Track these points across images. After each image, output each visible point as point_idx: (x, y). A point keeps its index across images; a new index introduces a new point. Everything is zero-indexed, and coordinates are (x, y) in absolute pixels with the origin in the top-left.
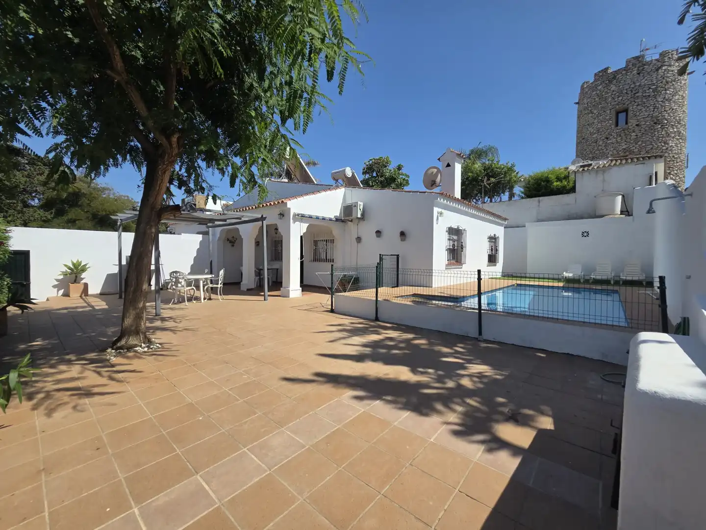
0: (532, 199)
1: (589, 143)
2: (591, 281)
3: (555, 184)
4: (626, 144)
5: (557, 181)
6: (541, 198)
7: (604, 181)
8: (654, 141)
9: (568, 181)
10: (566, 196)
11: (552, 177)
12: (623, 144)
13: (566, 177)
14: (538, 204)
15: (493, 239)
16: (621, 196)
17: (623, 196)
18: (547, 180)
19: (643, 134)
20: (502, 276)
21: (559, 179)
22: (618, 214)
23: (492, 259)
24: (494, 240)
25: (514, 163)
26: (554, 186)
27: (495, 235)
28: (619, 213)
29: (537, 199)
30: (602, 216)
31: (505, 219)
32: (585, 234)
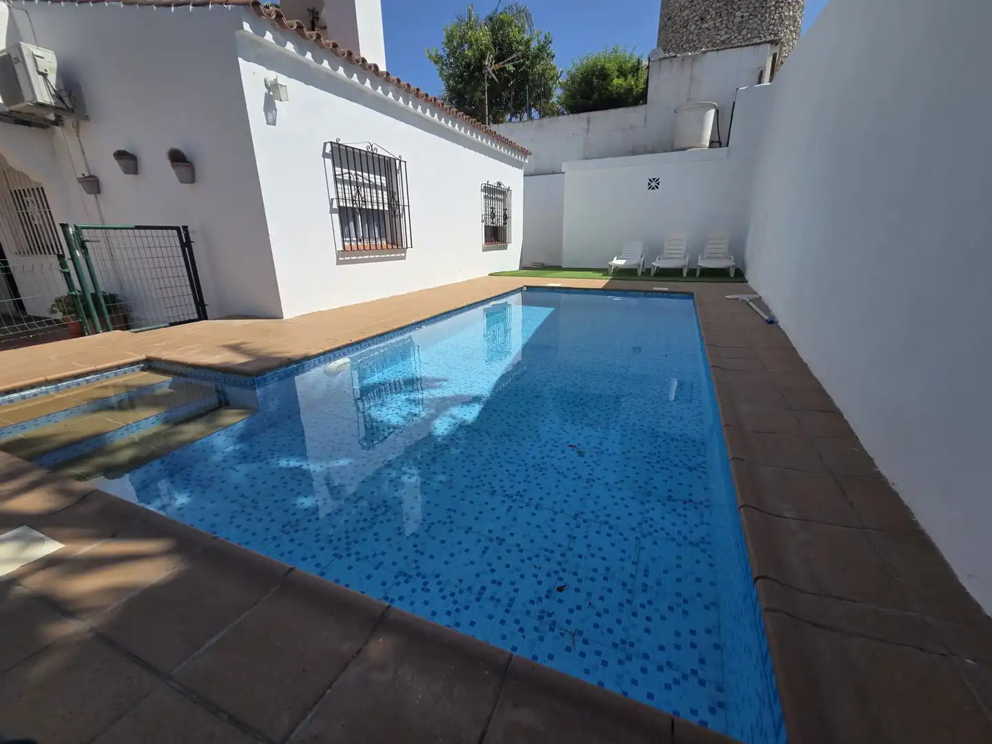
0: (576, 116)
1: (677, 28)
2: (653, 272)
3: (616, 81)
4: (726, 33)
5: (618, 77)
6: (592, 114)
7: (692, 80)
8: (763, 30)
9: (637, 79)
10: (631, 109)
11: (612, 67)
12: (723, 32)
13: (636, 69)
14: (587, 126)
15: (495, 193)
16: (714, 110)
17: (717, 112)
18: (603, 75)
19: (751, 15)
20: (522, 267)
21: (622, 73)
22: (706, 147)
23: (495, 236)
24: (501, 197)
25: (549, 34)
26: (613, 86)
27: (499, 184)
28: (708, 145)
29: (584, 115)
30: (684, 149)
31: (525, 153)
32: (653, 184)
